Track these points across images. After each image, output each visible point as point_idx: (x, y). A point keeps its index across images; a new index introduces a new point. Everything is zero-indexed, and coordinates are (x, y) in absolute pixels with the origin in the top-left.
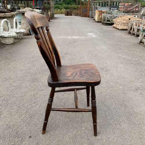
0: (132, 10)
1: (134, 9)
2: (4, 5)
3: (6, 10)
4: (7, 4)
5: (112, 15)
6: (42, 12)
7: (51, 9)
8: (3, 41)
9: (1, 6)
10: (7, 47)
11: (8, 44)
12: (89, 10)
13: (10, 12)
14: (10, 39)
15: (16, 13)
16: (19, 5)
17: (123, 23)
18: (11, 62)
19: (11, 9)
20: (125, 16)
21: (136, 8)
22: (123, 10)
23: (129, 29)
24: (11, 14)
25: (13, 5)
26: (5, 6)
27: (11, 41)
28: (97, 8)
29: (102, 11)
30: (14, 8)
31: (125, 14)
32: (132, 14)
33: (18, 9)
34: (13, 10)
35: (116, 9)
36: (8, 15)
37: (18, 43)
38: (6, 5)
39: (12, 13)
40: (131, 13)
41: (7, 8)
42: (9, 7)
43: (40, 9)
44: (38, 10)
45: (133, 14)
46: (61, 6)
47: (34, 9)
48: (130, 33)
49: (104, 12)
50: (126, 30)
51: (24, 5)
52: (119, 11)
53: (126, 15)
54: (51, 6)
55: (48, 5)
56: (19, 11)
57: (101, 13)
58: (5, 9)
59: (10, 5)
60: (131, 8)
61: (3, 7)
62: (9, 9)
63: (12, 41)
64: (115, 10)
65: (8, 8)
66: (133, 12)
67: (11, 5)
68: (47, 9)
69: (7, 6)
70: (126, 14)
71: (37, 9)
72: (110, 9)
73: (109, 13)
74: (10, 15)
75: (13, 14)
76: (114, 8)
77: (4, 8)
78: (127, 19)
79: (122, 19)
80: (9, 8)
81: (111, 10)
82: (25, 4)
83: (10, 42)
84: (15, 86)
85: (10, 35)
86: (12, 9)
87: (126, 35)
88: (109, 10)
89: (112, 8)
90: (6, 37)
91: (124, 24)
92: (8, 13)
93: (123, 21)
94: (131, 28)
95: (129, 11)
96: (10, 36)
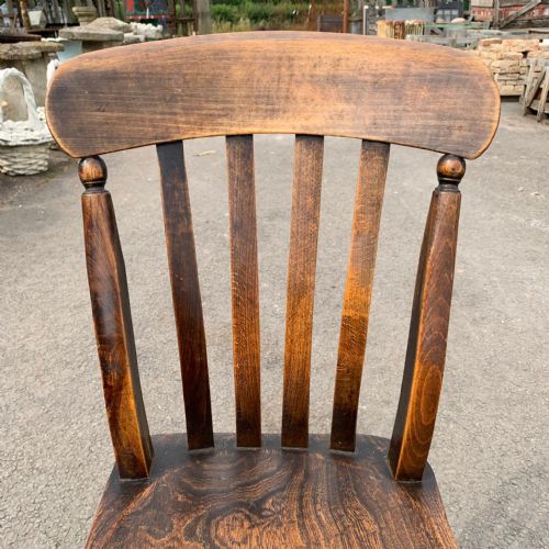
0: (527, 17)
1: (536, 13)
2: (15, 10)
3: (23, 32)
4: (30, 7)
5: (445, 36)
6: (162, 33)
7: (200, 21)
8: (6, 163)
9: (5, 16)
10: (21, 189)
11: (24, 175)
12: (349, 22)
13: (39, 40)
14: (32, 155)
15: (60, 42)
16: (74, 9)
17: (499, 70)
18: (34, 262)
19: (43, 28)
20: (504, 42)
21: (541, 6)
22: (488, 16)
23: (528, 96)
24: (37, 48)
25: (53, 8)
26: (19, 16)
27: (39, 161)
28: (381, 13)
29: (403, 24)
30: (57, 22)
31: (499, 34)
32: (527, 30)
33: (70, 25)
34: (50, 29)
35: (455, 12)
36: (28, 49)
37: (66, 168)
38: (23, 12)
39: (46, 41)
40: (522, 27)
41: (28, 21)
42: (35, 17)
43: (154, 22)
44: (150, 25)
45: (530, 32)
46: (235, 9)
47: (133, 24)
48: (534, 113)
49: (413, 26)
50: (515, 98)
51: (92, 8)
52: (473, 20)
53: (506, 38)
54: (199, 10)
55: (188, 8)
56: (72, 34)
57: (399, 31)
58: (22, 26)
59: (40, 12)
60: (524, 9)
61: (12, 18)
62: (36, 27)
63: (41, 162)
64: (452, 17)
65: (32, 24)
66: (530, 24)
67: (44, 11)
68: (184, 23)
69: (26, 15)
70: (504, 33)
71: (144, 21)
72: (435, 13)
73: (433, 32)
74: (35, 52)
75: (47, 45)
76: (447, 12)
77: (18, 25)
78: (517, 52)
79: (494, 56)
80: (37, 23)
81: (439, 20)
82: (96, 7)
83: (34, 167)
84: (42, 401)
85: (30, 135)
86: (48, 26)
87: (517, 122)
88: (431, 17)
89: (440, 12)
90: (17, 146)
91: (500, 74)
92: (27, 44)
93: (497, 63)
94: (539, 90)
95: (512, 19)
96: (30, 143)
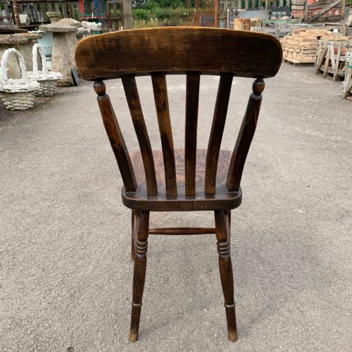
0: (325, 16)
1: (330, 13)
3: (16, 27)
4: (20, 12)
5: (274, 28)
6: (102, 27)
7: (125, 19)
8: (9, 103)
9: (5, 18)
10: (18, 118)
11: (19, 110)
12: (218, 19)
13: (26, 32)
15: (40, 33)
16: (48, 13)
19: (28, 25)
20: (307, 31)
21: (333, 9)
22: (301, 15)
23: (318, 63)
24: (26, 37)
25: (34, 13)
26: (13, 17)
28: (237, 14)
29: (249, 20)
30: (37, 21)
31: (306, 26)
32: (324, 24)
33: (45, 23)
34: (33, 25)
35: (284, 13)
36: (21, 38)
37: (44, 106)
38: (15, 15)
39: (31, 33)
40: (322, 22)
41: (19, 21)
42: (23, 18)
43: (96, 21)
44: (94, 23)
45: (326, 25)
46: (149, 12)
47: (84, 22)
48: (322, 72)
49: (255, 22)
50: (311, 64)
51: (59, 13)
52: (293, 18)
53: (310, 28)
54: (125, 13)
55: (118, 11)
56: (47, 28)
57: (247, 25)
58: (15, 24)
59: (26, 15)
60: (323, 11)
62: (24, 24)
63: (29, 103)
64: (282, 16)
65: (22, 22)
66: (327, 20)
67: (29, 14)
68: (116, 21)
69: (18, 17)
70: (309, 25)
71: (90, 20)
72: (270, 14)
73: (267, 25)
74: (24, 39)
75: (32, 35)
76: (279, 13)
77: (13, 23)
78: (313, 37)
79: (301, 39)
80: (25, 22)
81: (273, 18)
82: (61, 11)
83: (25, 105)
85: (23, 87)
86: (31, 23)
87: (311, 78)
88: (268, 16)
89: (274, 13)
91: (304, 50)
92: (19, 34)
93: (303, 43)
94: (324, 59)
95: (316, 17)
